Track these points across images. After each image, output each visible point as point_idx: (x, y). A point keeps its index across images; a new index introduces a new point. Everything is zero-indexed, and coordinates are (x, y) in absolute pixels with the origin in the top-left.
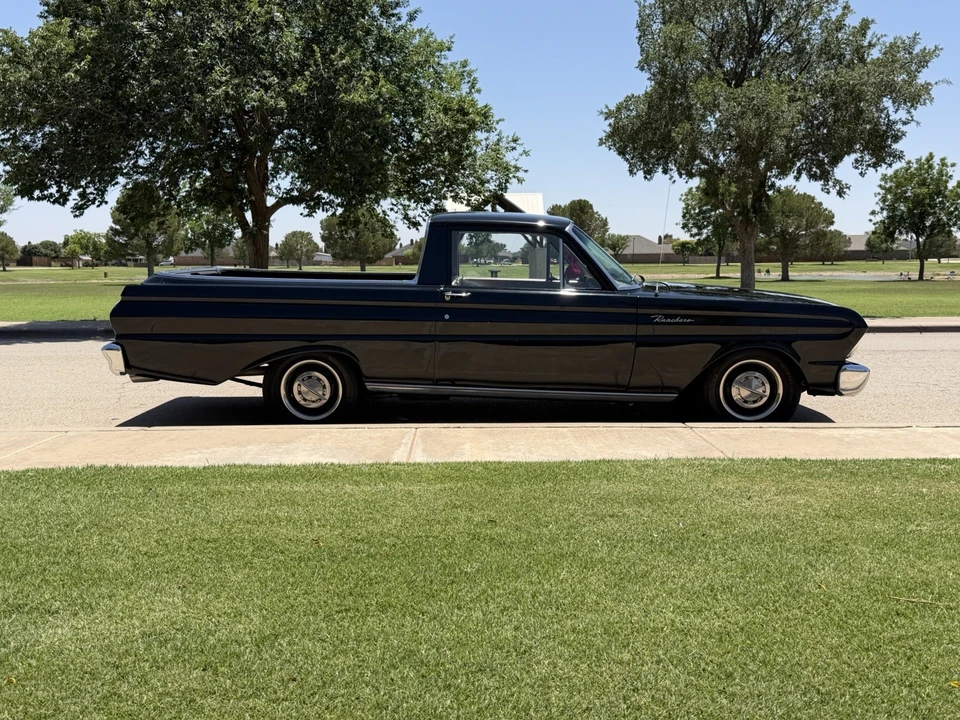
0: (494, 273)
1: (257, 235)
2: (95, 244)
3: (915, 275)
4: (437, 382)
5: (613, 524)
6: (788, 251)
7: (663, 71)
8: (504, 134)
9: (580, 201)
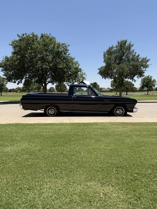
0: (82, 93)
1: (45, 88)
2: (20, 89)
3: (147, 94)
4: (71, 110)
5: (96, 132)
6: (127, 90)
7: (107, 63)
8: (83, 72)
9: (95, 83)
